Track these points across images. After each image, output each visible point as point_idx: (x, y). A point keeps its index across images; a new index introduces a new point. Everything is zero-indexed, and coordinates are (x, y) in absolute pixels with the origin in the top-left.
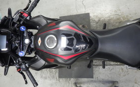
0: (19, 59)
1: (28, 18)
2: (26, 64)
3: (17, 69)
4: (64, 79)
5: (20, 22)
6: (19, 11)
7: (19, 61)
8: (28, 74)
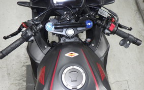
0: (41, 26)
1: (107, 31)
2: (34, 36)
3: (25, 23)
4: (25, 72)
5: (99, 19)
6: (116, 16)
7: (37, 25)
8: (17, 43)
